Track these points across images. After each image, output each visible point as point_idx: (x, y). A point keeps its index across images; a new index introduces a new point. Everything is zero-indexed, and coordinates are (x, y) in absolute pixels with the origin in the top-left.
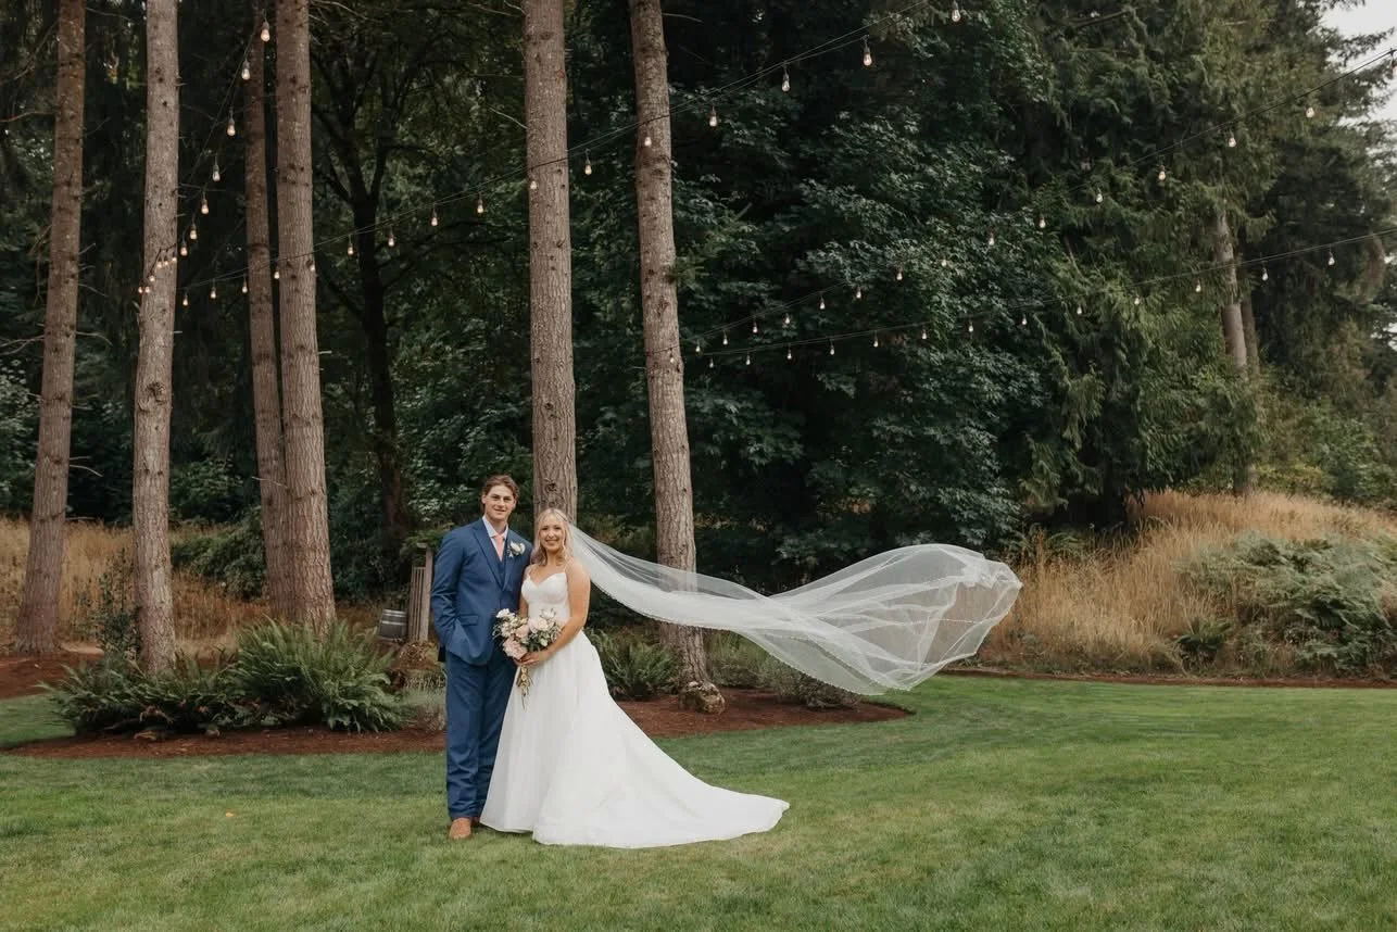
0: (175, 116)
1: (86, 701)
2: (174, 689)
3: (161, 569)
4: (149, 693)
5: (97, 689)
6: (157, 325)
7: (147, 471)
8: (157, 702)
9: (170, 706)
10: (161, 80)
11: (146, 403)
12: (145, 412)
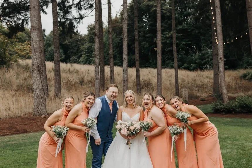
0: (220, 13)
1: (214, 108)
2: (227, 106)
3: (225, 87)
4: (223, 107)
5: (216, 106)
6: (220, 48)
7: (221, 72)
8: (224, 108)
9: (226, 109)
10: (217, 8)
11: (220, 61)
12: (220, 62)
